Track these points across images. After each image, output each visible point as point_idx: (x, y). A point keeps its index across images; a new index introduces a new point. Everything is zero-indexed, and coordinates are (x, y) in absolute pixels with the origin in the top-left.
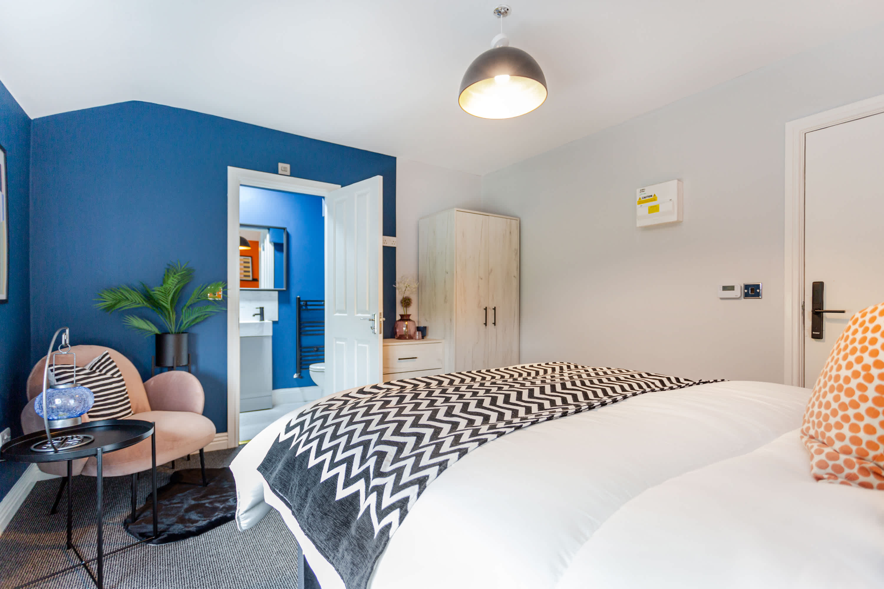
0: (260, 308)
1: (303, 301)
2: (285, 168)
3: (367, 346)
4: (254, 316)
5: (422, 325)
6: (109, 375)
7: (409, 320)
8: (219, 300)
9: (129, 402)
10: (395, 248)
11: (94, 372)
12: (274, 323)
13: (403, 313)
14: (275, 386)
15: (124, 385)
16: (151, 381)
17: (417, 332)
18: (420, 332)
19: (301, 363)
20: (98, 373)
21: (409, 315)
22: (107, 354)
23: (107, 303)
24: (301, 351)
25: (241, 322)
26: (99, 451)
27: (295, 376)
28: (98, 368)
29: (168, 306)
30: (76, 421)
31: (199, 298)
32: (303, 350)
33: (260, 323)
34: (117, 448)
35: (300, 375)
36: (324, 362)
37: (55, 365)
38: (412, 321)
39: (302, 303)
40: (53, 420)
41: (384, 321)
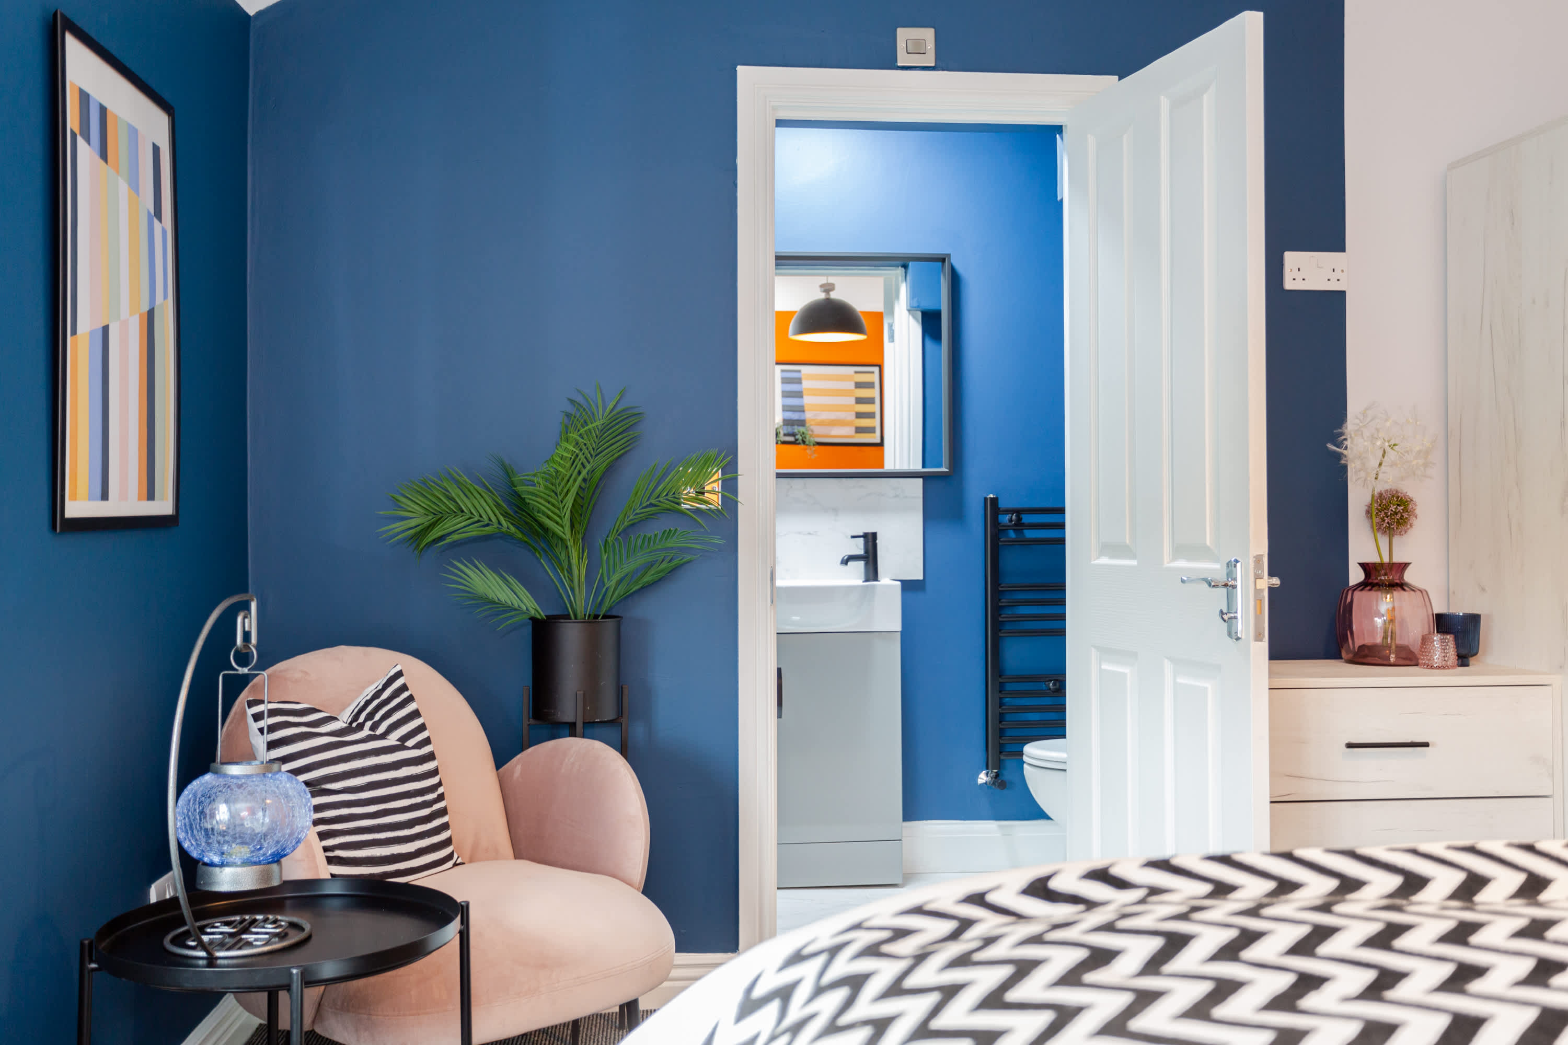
0: (865, 536)
1: (1007, 511)
2: (921, 42)
3: (1208, 685)
4: (845, 562)
5: (1460, 609)
6: (392, 739)
7: (1401, 586)
8: (710, 510)
9: (445, 826)
10: (1340, 296)
11: (361, 727)
12: (908, 586)
13: (1373, 558)
14: (911, 812)
15: (435, 772)
16: (517, 765)
17: (1437, 637)
18: (1450, 638)
19: (1002, 733)
20: (366, 732)
21: (1404, 566)
22: (399, 674)
23: (413, 523)
24: (1001, 689)
25: (779, 583)
26: (295, 978)
27: (983, 778)
28: (370, 716)
29: (566, 533)
30: (266, 876)
31: (652, 505)
32: (1009, 687)
33: (863, 586)
34: (350, 973)
35: (997, 776)
36: (1063, 736)
37: (269, 702)
38: (1413, 589)
39: (1004, 519)
40: (212, 864)
41: (1271, 590)
